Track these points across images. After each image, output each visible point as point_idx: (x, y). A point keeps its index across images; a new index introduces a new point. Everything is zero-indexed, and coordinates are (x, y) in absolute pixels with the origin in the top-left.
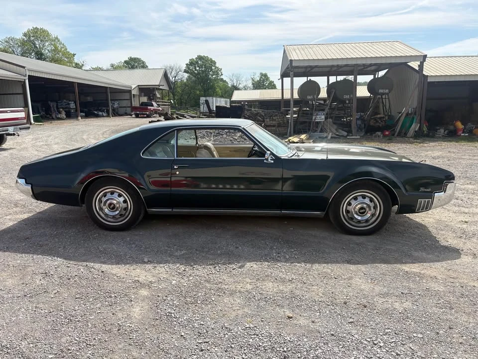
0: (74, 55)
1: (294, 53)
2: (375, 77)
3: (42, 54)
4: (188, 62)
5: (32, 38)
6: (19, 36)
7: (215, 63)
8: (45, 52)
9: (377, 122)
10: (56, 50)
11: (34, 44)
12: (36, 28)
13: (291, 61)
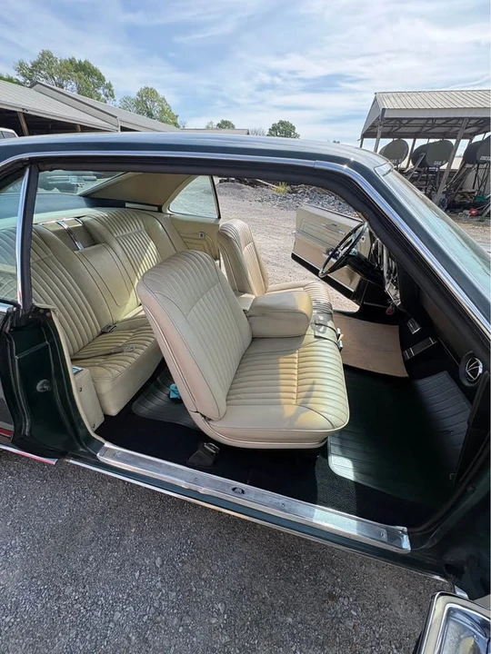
0: (177, 116)
1: (388, 101)
2: (470, 142)
3: (152, 115)
4: (271, 127)
5: (144, 99)
6: (134, 95)
7: (294, 128)
8: (154, 113)
9: (465, 197)
10: (163, 111)
11: (146, 104)
12: (147, 88)
13: (384, 110)
